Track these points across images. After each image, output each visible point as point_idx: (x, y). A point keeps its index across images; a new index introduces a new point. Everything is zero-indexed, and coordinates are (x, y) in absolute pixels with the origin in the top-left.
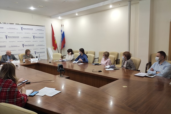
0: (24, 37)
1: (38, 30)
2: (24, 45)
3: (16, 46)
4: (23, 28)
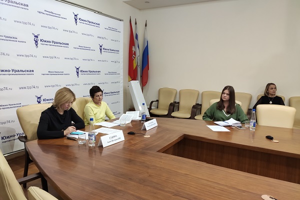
0: (81, 48)
1: (110, 29)
2: (80, 70)
3: (61, 73)
4: (78, 17)
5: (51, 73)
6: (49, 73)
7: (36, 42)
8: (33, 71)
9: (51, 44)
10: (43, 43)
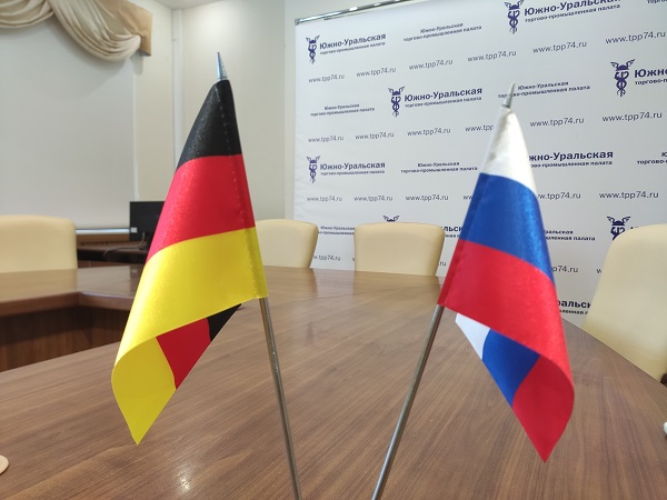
5: (424, 168)
6: (420, 168)
7: (396, 103)
8: (383, 165)
9: (432, 100)
10: (412, 102)
